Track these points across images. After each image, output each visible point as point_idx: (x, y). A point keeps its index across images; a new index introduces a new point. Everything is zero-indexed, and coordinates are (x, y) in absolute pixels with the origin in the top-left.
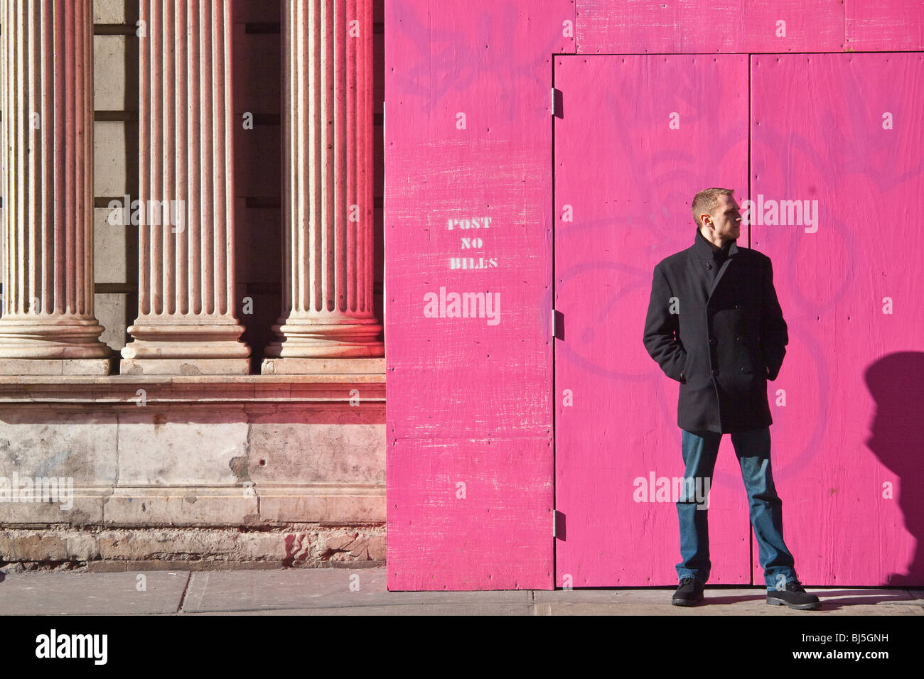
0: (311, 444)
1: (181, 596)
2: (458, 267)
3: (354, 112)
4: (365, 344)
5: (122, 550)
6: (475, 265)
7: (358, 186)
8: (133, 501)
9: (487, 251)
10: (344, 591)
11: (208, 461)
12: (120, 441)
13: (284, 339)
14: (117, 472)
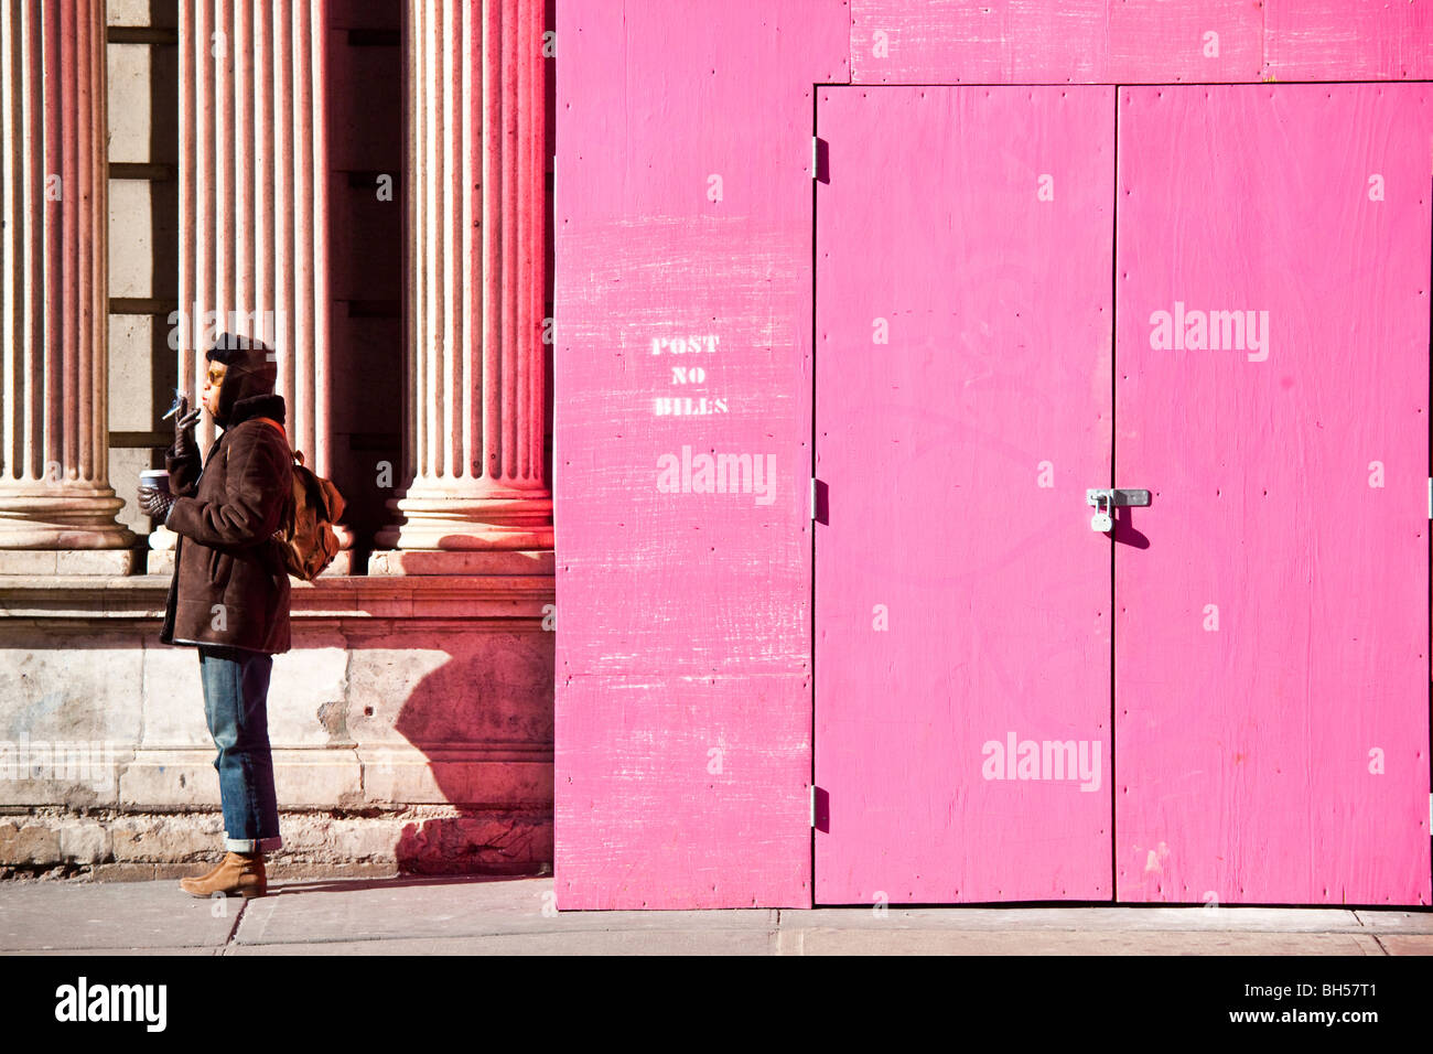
0: (444, 683)
1: (235, 920)
2: (668, 412)
3: (514, 170)
4: (529, 528)
5: (149, 848)
6: (693, 409)
7: (520, 286)
8: (165, 771)
9: (712, 388)
10: (488, 910)
11: (286, 709)
12: (146, 677)
13: (404, 521)
14: (142, 725)
